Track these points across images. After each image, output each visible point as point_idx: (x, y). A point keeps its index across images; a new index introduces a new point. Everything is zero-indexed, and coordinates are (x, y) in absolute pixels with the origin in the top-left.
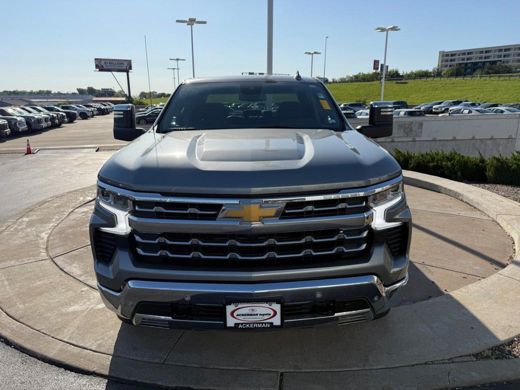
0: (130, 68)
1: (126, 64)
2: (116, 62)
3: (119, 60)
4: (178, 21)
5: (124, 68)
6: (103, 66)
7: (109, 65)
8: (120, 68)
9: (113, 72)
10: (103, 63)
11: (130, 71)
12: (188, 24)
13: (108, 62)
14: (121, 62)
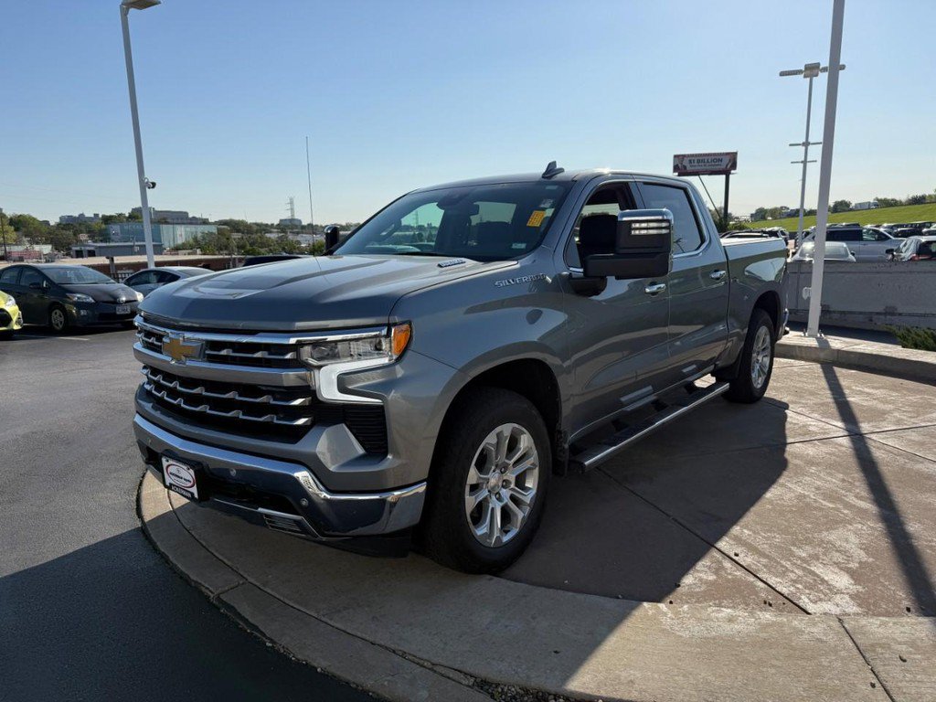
0: (734, 166)
1: (726, 160)
2: (710, 158)
3: (715, 154)
4: (783, 74)
5: (723, 167)
6: (685, 167)
7: (696, 164)
8: (717, 168)
9: (702, 177)
10: (686, 162)
11: (732, 171)
12: (805, 77)
13: (696, 159)
14: (717, 157)
